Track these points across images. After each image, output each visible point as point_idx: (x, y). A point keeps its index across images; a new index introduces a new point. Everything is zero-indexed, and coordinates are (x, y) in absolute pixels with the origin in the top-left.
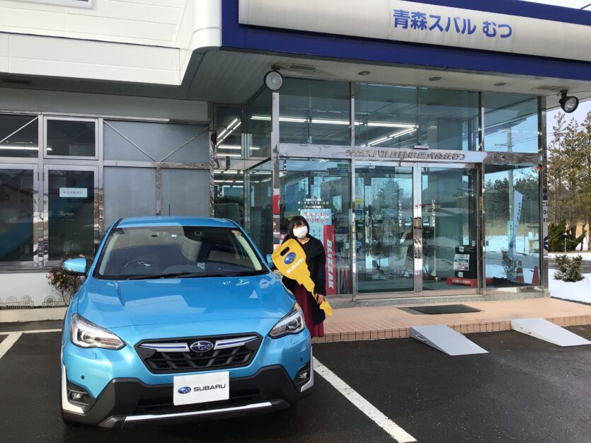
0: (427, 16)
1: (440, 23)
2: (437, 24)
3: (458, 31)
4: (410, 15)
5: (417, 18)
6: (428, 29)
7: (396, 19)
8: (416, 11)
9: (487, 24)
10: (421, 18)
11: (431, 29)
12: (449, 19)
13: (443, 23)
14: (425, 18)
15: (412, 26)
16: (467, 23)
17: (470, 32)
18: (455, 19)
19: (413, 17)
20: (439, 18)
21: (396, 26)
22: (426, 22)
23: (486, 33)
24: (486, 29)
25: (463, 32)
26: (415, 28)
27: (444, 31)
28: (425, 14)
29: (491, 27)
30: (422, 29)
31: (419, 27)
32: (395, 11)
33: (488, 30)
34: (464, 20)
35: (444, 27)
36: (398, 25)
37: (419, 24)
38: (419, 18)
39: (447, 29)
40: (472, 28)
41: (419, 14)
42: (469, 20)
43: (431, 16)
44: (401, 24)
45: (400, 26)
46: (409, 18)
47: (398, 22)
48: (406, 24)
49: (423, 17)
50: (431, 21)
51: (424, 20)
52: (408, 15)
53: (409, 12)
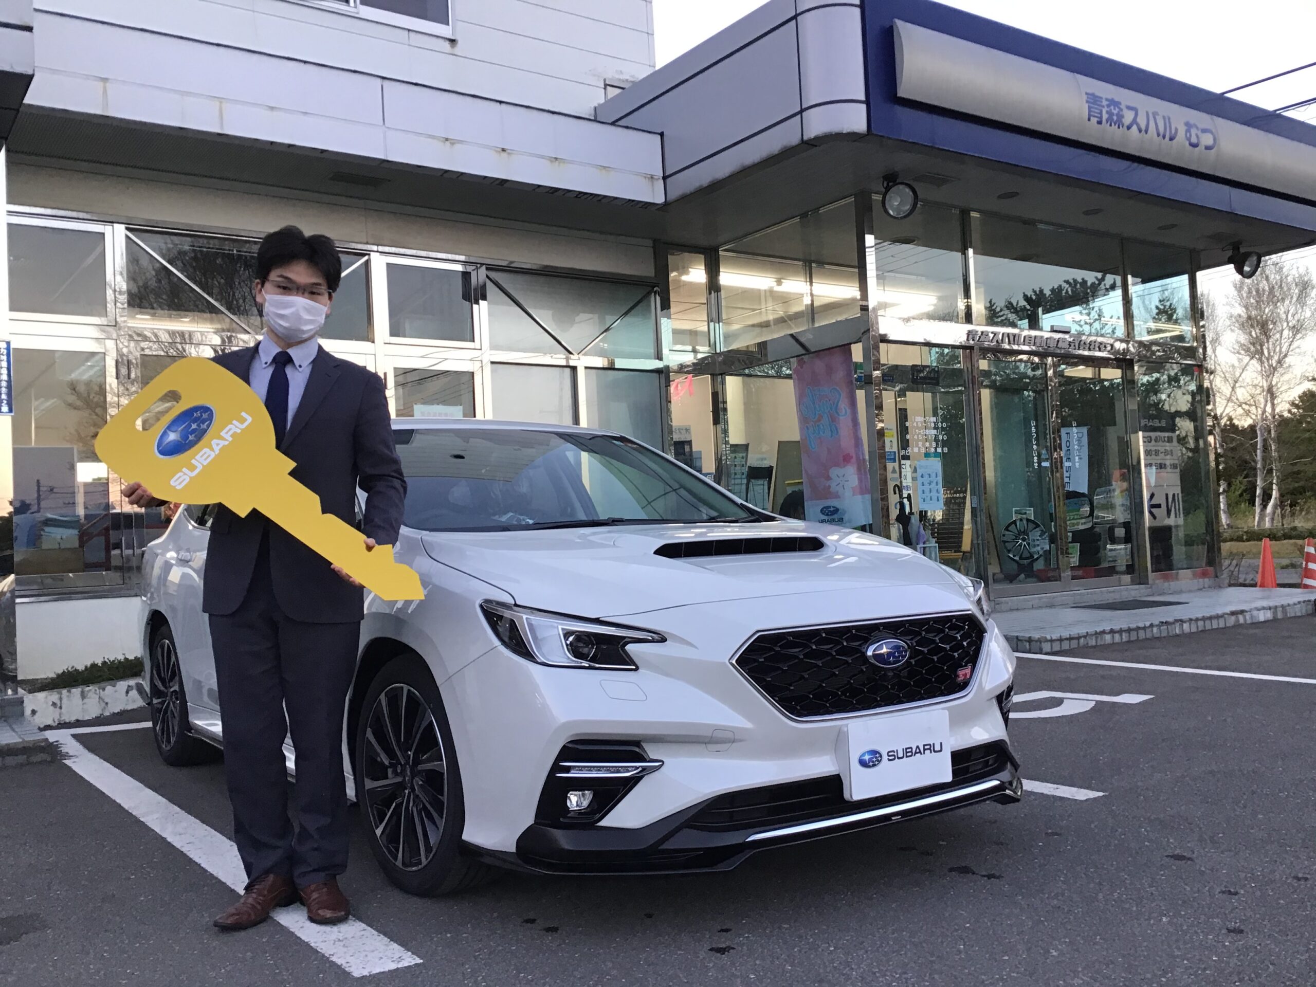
0: (1123, 107)
1: (1138, 120)
2: (1134, 121)
3: (1158, 135)
4: (1105, 103)
5: (1112, 107)
6: (1125, 128)
7: (1089, 108)
8: (1110, 97)
9: (1188, 127)
10: (1117, 110)
11: (1129, 128)
13: (1142, 122)
14: (1121, 110)
15: (1107, 121)
16: (1167, 120)
17: (1171, 139)
18: (1153, 114)
19: (1108, 106)
20: (1135, 110)
21: (1089, 120)
22: (1123, 116)
23: (1189, 139)
24: (1188, 136)
25: (1164, 137)
26: (1111, 125)
27: (1143, 132)
28: (1120, 103)
29: (1194, 131)
30: (1119, 127)
31: (1115, 124)
32: (1087, 94)
33: (1190, 135)
35: (1143, 127)
36: (1092, 118)
37: (1115, 118)
38: (1115, 109)
39: (1146, 132)
40: (1173, 132)
41: (1113, 103)
42: (1169, 119)
43: (1128, 108)
44: (1094, 116)
45: (1094, 120)
46: (1103, 107)
47: (1092, 113)
48: (1101, 118)
49: (1119, 108)
50: (1128, 117)
51: (1121, 113)
52: (1101, 102)
53: (1101, 98)
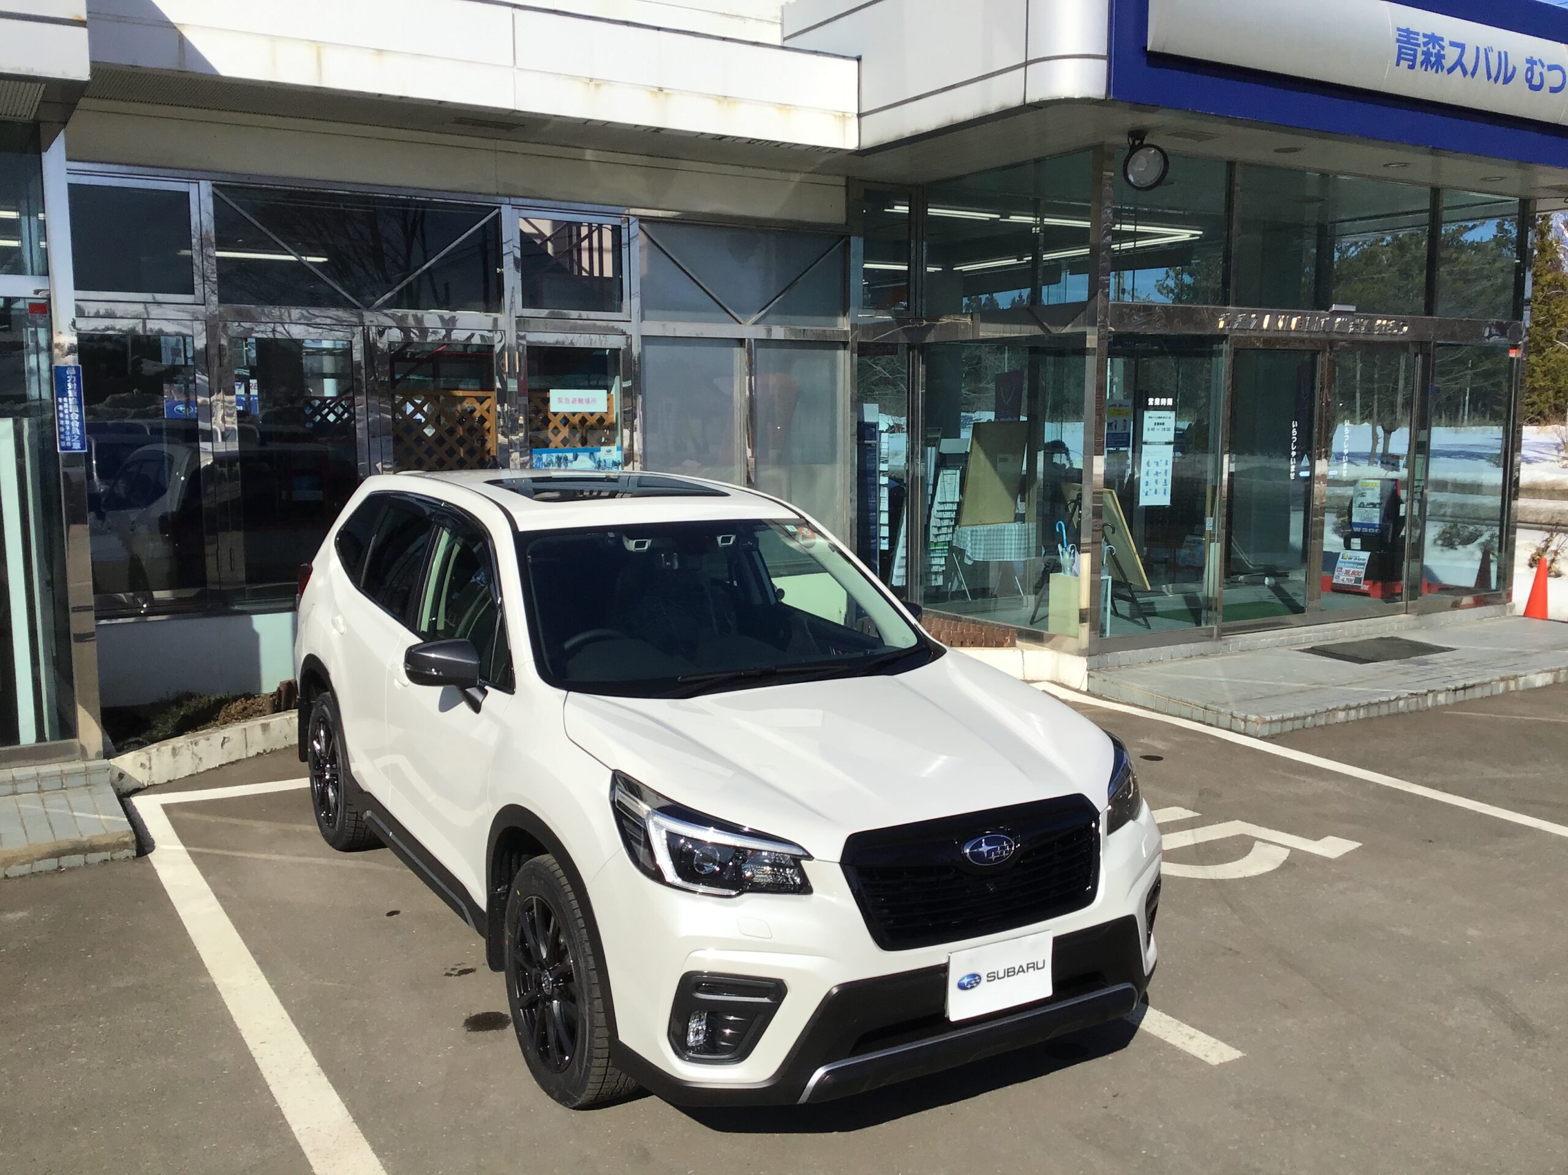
0: (1445, 43)
1: (1464, 60)
2: (1459, 63)
3: (1489, 77)
4: (1422, 40)
5: (1430, 46)
6: (1445, 70)
7: (1400, 48)
8: (1429, 33)
9: (1531, 64)
10: (1437, 47)
11: (1451, 70)
12: (1478, 48)
13: (1469, 61)
14: (1443, 48)
15: (1422, 65)
16: (1503, 57)
17: (1507, 81)
18: (1485, 49)
19: (1426, 44)
20: (1462, 46)
21: (1398, 64)
22: (1443, 57)
23: (1529, 80)
24: (1529, 76)
25: (1496, 80)
26: (1426, 70)
27: (1469, 76)
28: (1442, 39)
29: (1537, 69)
30: (1437, 71)
31: (1432, 68)
32: (1399, 29)
33: (1532, 77)
34: (1499, 53)
35: (1470, 69)
36: (1402, 62)
37: (1433, 59)
38: (1434, 48)
39: (1473, 74)
40: (1510, 71)
41: (1434, 39)
42: (1506, 53)
43: (1452, 44)
44: (1406, 59)
45: (1404, 64)
46: (1419, 45)
47: (1402, 56)
48: (1414, 61)
49: (1440, 45)
50: (1451, 55)
51: (1442, 52)
52: (1417, 39)
53: (1418, 34)
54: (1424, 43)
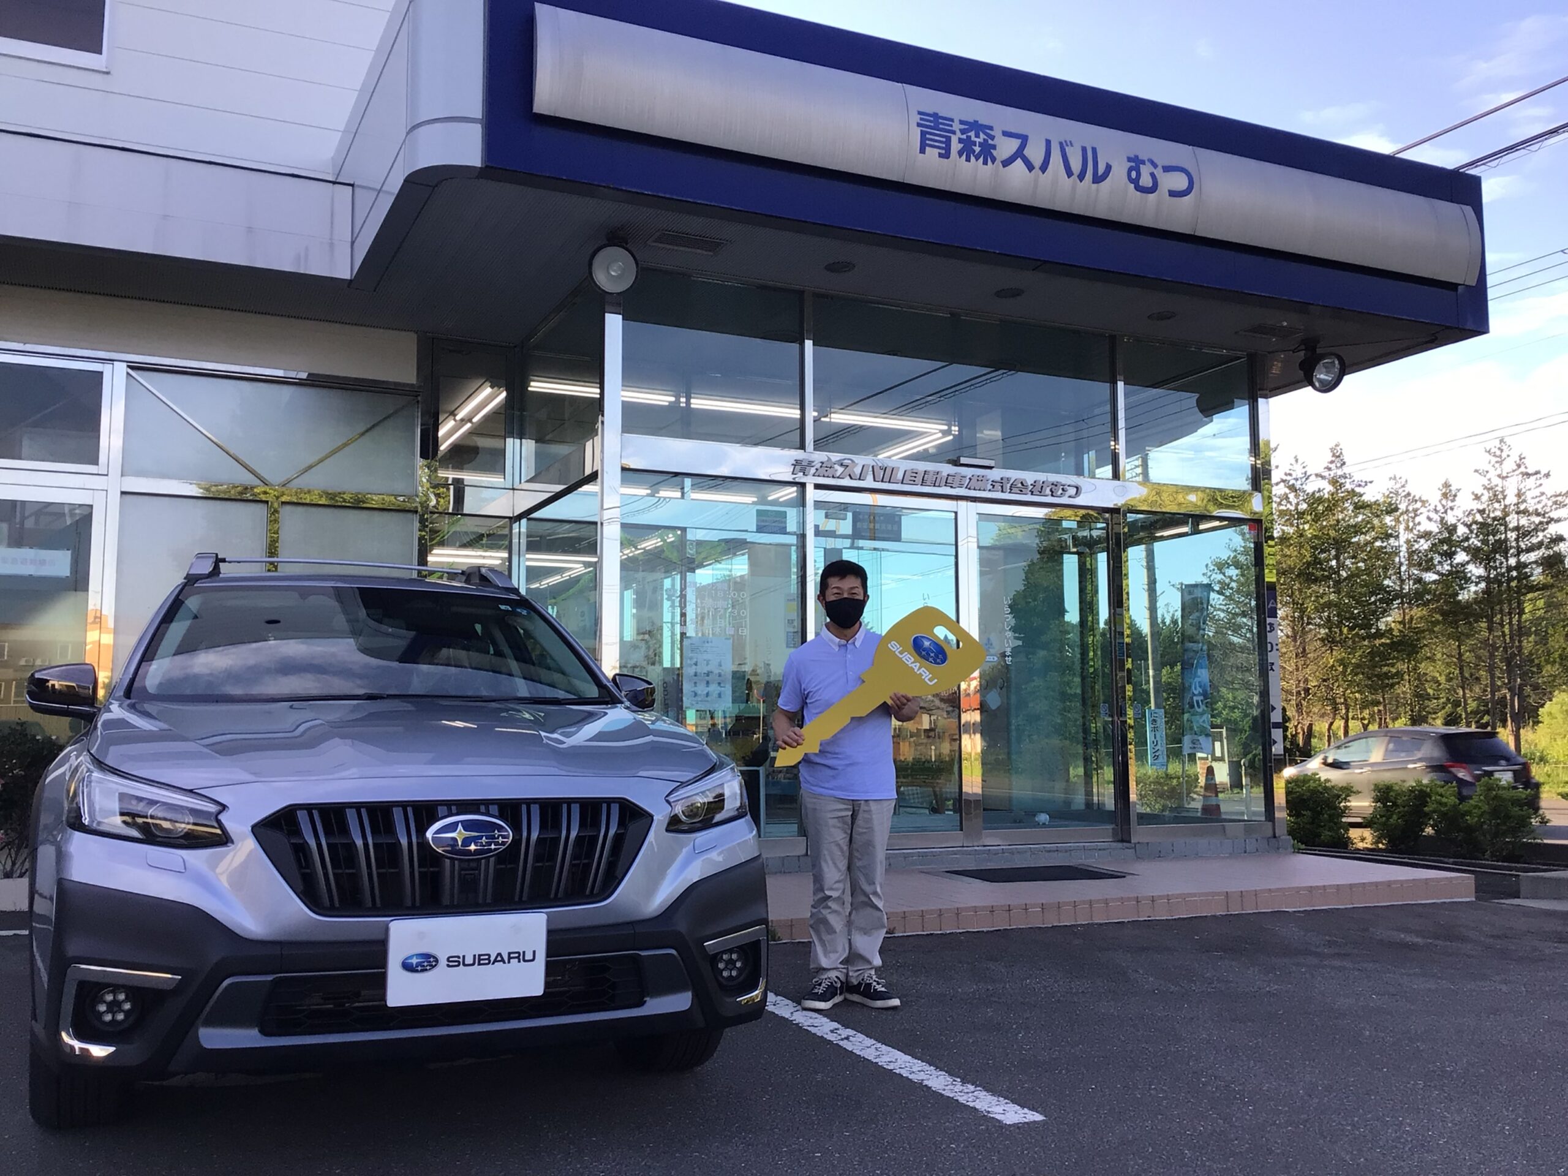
0: (997, 133)
1: (1026, 152)
2: (1019, 154)
3: (1069, 173)
4: (956, 126)
5: (972, 134)
6: (998, 162)
7: (923, 134)
8: (971, 120)
9: (1136, 163)
10: (982, 136)
11: (1006, 163)
12: (1048, 143)
13: (1036, 153)
14: (993, 138)
15: (960, 154)
16: (1089, 155)
17: (1098, 179)
18: (1061, 144)
19: (963, 132)
20: (1024, 139)
21: (922, 151)
22: (994, 147)
23: (1135, 182)
24: (1134, 174)
25: (1081, 177)
26: (968, 160)
27: (1037, 170)
28: (991, 128)
29: (1145, 170)
30: (985, 163)
31: (977, 160)
32: (920, 113)
33: (1139, 177)
34: (1084, 150)
35: (1037, 163)
36: (928, 149)
37: (977, 149)
38: (977, 136)
39: (1044, 168)
40: (1101, 169)
41: (977, 127)
42: (1094, 150)
43: (1006, 134)
44: (934, 147)
45: (932, 153)
46: (954, 133)
47: (927, 142)
48: (947, 148)
49: (988, 134)
50: (1006, 147)
51: (990, 142)
52: (951, 126)
53: (952, 120)
54: (960, 130)
